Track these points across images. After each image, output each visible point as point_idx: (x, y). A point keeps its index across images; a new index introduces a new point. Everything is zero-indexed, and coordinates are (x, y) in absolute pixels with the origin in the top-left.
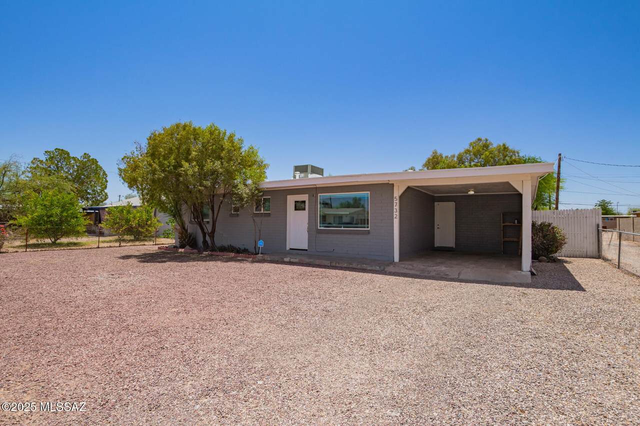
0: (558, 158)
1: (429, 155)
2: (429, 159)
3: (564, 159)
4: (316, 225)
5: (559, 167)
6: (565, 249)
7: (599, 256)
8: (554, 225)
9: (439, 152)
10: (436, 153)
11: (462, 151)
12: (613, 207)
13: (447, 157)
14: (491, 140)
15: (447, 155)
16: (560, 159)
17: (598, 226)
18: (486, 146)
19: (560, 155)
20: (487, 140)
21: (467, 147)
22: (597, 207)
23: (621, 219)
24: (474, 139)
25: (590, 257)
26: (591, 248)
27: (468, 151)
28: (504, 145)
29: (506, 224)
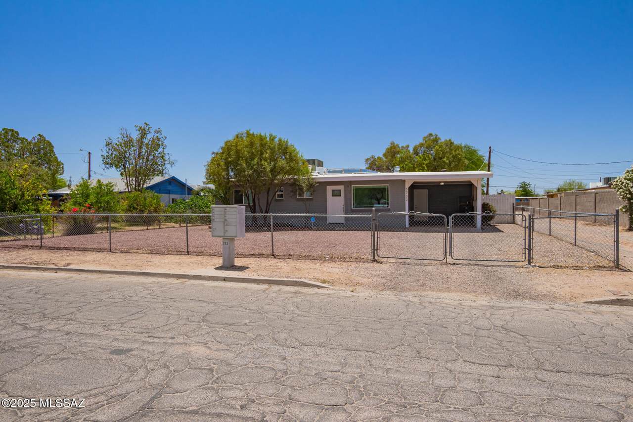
0: (488, 150)
1: (388, 146)
2: (388, 149)
3: (493, 151)
4: (351, 206)
5: (490, 157)
6: (497, 218)
7: (513, 222)
8: (490, 204)
9: (396, 143)
10: (394, 143)
11: (418, 144)
12: (531, 188)
13: (403, 147)
14: (439, 135)
15: (403, 145)
16: (490, 151)
17: (513, 204)
18: (436, 140)
19: (490, 147)
20: (436, 136)
21: (421, 141)
22: (518, 189)
23: (532, 200)
24: (426, 135)
25: (509, 223)
26: (510, 218)
27: (422, 145)
28: (450, 140)
29: (461, 204)
